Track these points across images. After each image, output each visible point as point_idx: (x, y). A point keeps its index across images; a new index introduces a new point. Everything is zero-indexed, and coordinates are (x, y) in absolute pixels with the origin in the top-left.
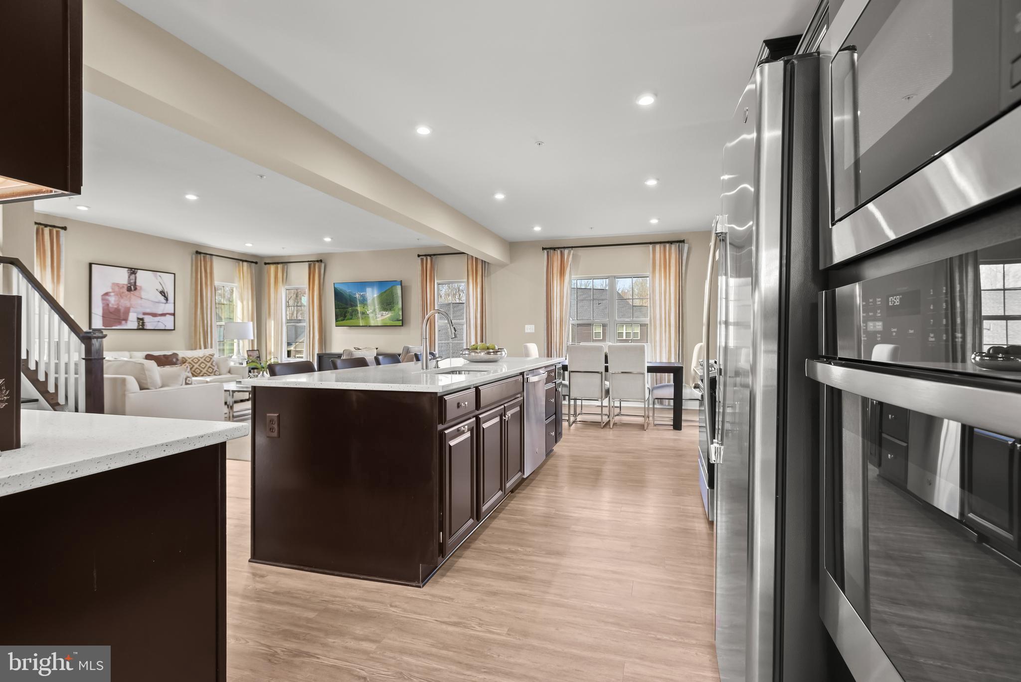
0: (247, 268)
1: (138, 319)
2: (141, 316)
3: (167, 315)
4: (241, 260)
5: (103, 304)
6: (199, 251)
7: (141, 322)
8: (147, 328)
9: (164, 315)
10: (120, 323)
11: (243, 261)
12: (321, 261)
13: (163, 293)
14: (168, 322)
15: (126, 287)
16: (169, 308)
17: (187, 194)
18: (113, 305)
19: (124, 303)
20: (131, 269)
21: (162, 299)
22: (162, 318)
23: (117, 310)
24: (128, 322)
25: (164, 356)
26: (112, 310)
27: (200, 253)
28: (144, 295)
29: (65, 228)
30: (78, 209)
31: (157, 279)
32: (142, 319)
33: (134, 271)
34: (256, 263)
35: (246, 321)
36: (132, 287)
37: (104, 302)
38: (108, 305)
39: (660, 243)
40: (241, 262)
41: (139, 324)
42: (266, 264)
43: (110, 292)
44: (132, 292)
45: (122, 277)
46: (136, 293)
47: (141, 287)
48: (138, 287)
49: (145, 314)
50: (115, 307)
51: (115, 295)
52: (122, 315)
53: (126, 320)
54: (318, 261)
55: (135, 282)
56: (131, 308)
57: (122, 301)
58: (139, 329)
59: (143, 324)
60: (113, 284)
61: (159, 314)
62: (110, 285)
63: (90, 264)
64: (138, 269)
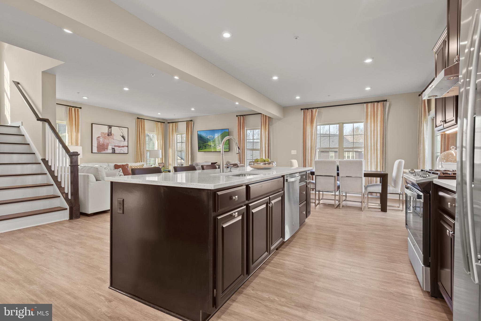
0: (160, 125)
1: (112, 148)
2: (113, 147)
3: (125, 147)
4: (157, 121)
5: (97, 141)
6: (138, 117)
7: (113, 150)
8: (116, 153)
9: (123, 147)
10: (104, 150)
11: (158, 122)
12: (192, 120)
13: (123, 137)
14: (125, 150)
15: (107, 134)
16: (126, 143)
17: (124, 87)
18: (101, 142)
19: (106, 141)
21: (123, 139)
22: (123, 148)
23: (103, 145)
24: (108, 150)
25: (122, 165)
26: (101, 144)
27: (139, 118)
28: (115, 137)
29: (81, 108)
30: (84, 99)
31: (120, 130)
32: (114, 149)
33: (110, 127)
34: (164, 123)
35: (159, 149)
38: (99, 142)
39: (371, 102)
40: (157, 122)
42: (168, 123)
43: (100, 136)
44: (109, 136)
45: (105, 129)
46: (111, 137)
47: (113, 134)
49: (115, 146)
50: (102, 143)
51: (102, 138)
52: (105, 146)
53: (107, 149)
54: (190, 121)
55: (111, 132)
56: (109, 144)
57: (105, 140)
58: (113, 153)
59: (114, 151)
60: (102, 133)
61: (121, 146)
62: (100, 133)
63: (92, 124)
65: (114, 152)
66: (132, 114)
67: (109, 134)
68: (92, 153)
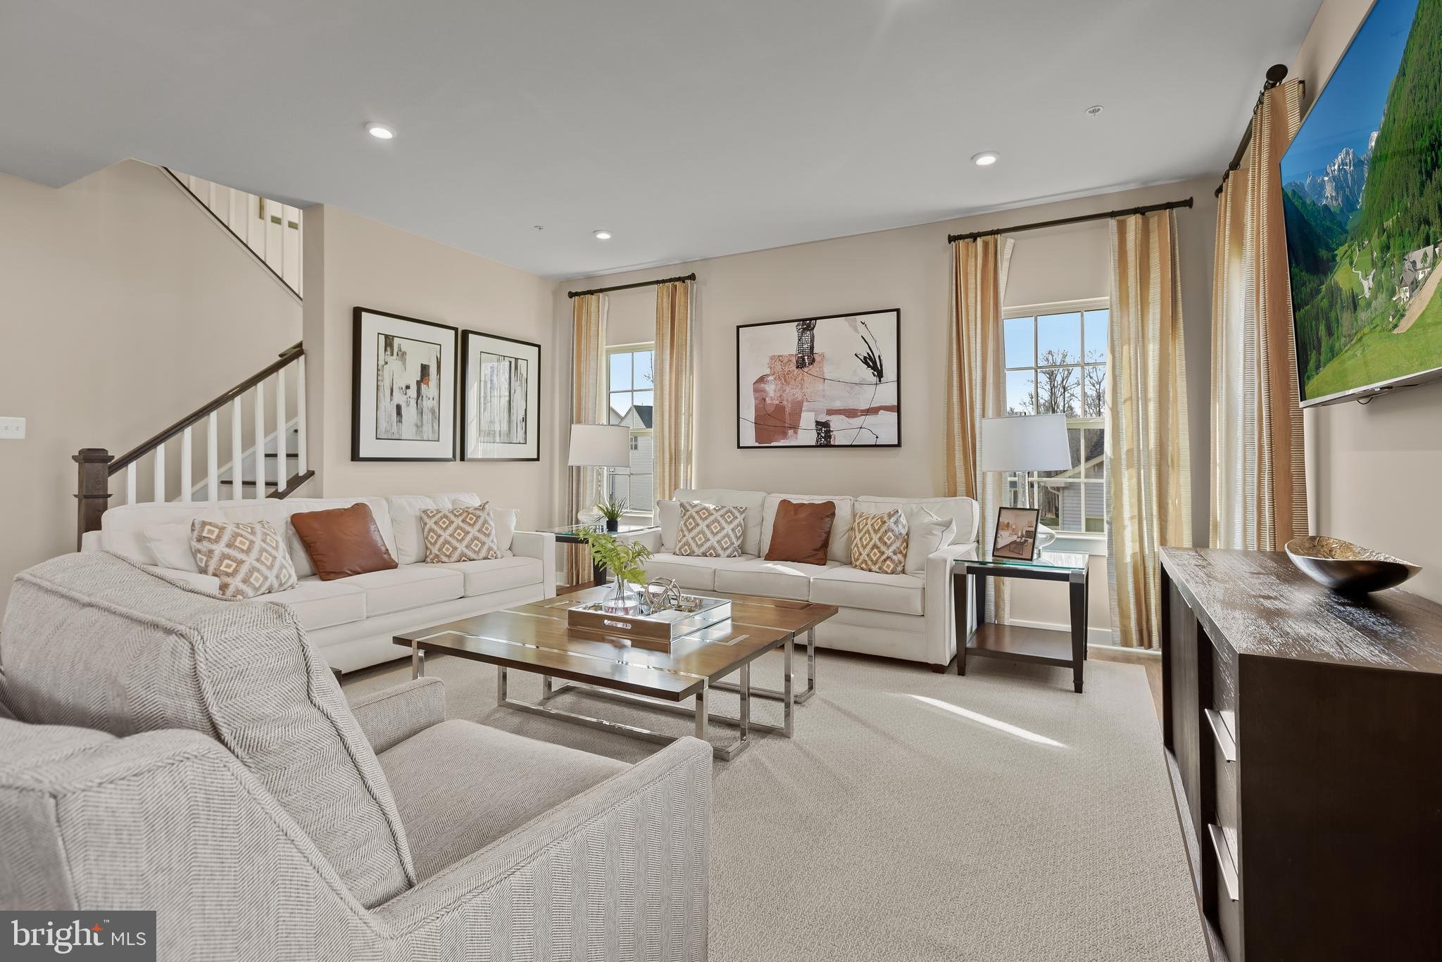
1: (818, 423)
2: (823, 418)
3: (881, 411)
5: (756, 399)
7: (824, 429)
8: (837, 443)
9: (872, 411)
10: (784, 435)
13: (871, 362)
14: (884, 426)
15: (794, 360)
16: (886, 394)
18: (772, 398)
19: (793, 393)
20: (804, 320)
21: (868, 374)
22: (870, 419)
23: (780, 409)
24: (800, 431)
26: (770, 410)
28: (829, 371)
29: (694, 277)
31: (856, 331)
32: (826, 424)
33: (809, 326)
36: (806, 359)
37: (758, 395)
38: (765, 400)
41: (819, 434)
43: (767, 375)
44: (806, 370)
46: (814, 369)
47: (822, 355)
48: (816, 357)
49: (830, 412)
50: (777, 402)
51: (775, 379)
52: (787, 417)
53: (795, 427)
55: (812, 348)
56: (805, 404)
57: (788, 389)
58: (821, 446)
59: (828, 435)
60: (772, 358)
61: (862, 411)
62: (768, 360)
63: (738, 327)
64: (816, 319)
65: (825, 438)
66: (918, 229)
67: (804, 360)
68: (739, 447)
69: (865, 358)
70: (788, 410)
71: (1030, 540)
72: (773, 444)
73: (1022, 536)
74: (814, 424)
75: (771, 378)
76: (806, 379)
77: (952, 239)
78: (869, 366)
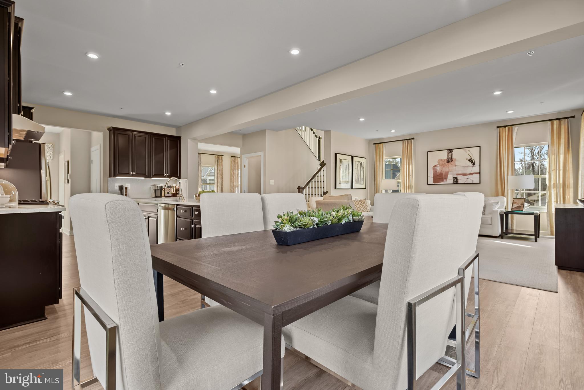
1: (454, 178)
2: (455, 176)
3: (474, 174)
5: (433, 171)
7: (455, 179)
8: (460, 183)
9: (471, 174)
10: (443, 181)
11: (555, 120)
13: (471, 161)
14: (475, 178)
15: (446, 161)
16: (475, 169)
18: (439, 171)
19: (445, 169)
20: (449, 150)
21: (470, 164)
22: (470, 176)
23: (441, 174)
24: (448, 180)
26: (438, 174)
28: (457, 163)
29: (414, 139)
31: (466, 152)
32: (456, 178)
33: (451, 151)
34: (574, 117)
36: (450, 160)
37: (434, 170)
38: (436, 171)
41: (454, 180)
43: (437, 165)
44: (450, 163)
46: (452, 163)
47: (455, 159)
48: (453, 160)
49: (457, 174)
51: (440, 166)
52: (444, 177)
53: (446, 179)
55: (452, 157)
56: (449, 172)
57: (444, 168)
58: (454, 184)
59: (457, 180)
60: (439, 160)
61: (468, 174)
62: (437, 161)
63: (428, 152)
64: (453, 149)
65: (456, 181)
66: (487, 125)
68: (428, 184)
69: (469, 160)
70: (444, 174)
71: (523, 206)
72: (439, 183)
73: (520, 205)
74: (452, 178)
75: (438, 165)
76: (450, 165)
77: (498, 127)
78: (470, 162)
